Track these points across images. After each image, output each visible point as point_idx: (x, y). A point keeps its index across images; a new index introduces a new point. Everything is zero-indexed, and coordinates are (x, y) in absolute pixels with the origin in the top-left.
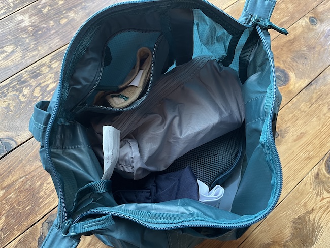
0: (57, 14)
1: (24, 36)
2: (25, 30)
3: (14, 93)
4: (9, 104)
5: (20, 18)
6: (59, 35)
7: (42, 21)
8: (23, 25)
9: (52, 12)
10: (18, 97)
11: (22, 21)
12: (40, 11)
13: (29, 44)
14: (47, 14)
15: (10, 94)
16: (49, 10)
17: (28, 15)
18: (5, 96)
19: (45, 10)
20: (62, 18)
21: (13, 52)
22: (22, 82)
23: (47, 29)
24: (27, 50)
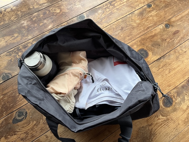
0: (39, 21)
1: (23, 30)
2: (24, 27)
3: (15, 54)
4: (12, 59)
5: (23, 22)
6: (38, 30)
7: (32, 24)
8: (24, 25)
9: (37, 20)
10: (16, 56)
11: (23, 23)
12: (32, 19)
13: (25, 33)
14: (35, 21)
15: (13, 54)
16: (36, 19)
17: (26, 21)
18: (11, 55)
19: (34, 19)
20: (41, 23)
21: (17, 37)
22: (19, 50)
23: (33, 27)
24: (23, 36)
